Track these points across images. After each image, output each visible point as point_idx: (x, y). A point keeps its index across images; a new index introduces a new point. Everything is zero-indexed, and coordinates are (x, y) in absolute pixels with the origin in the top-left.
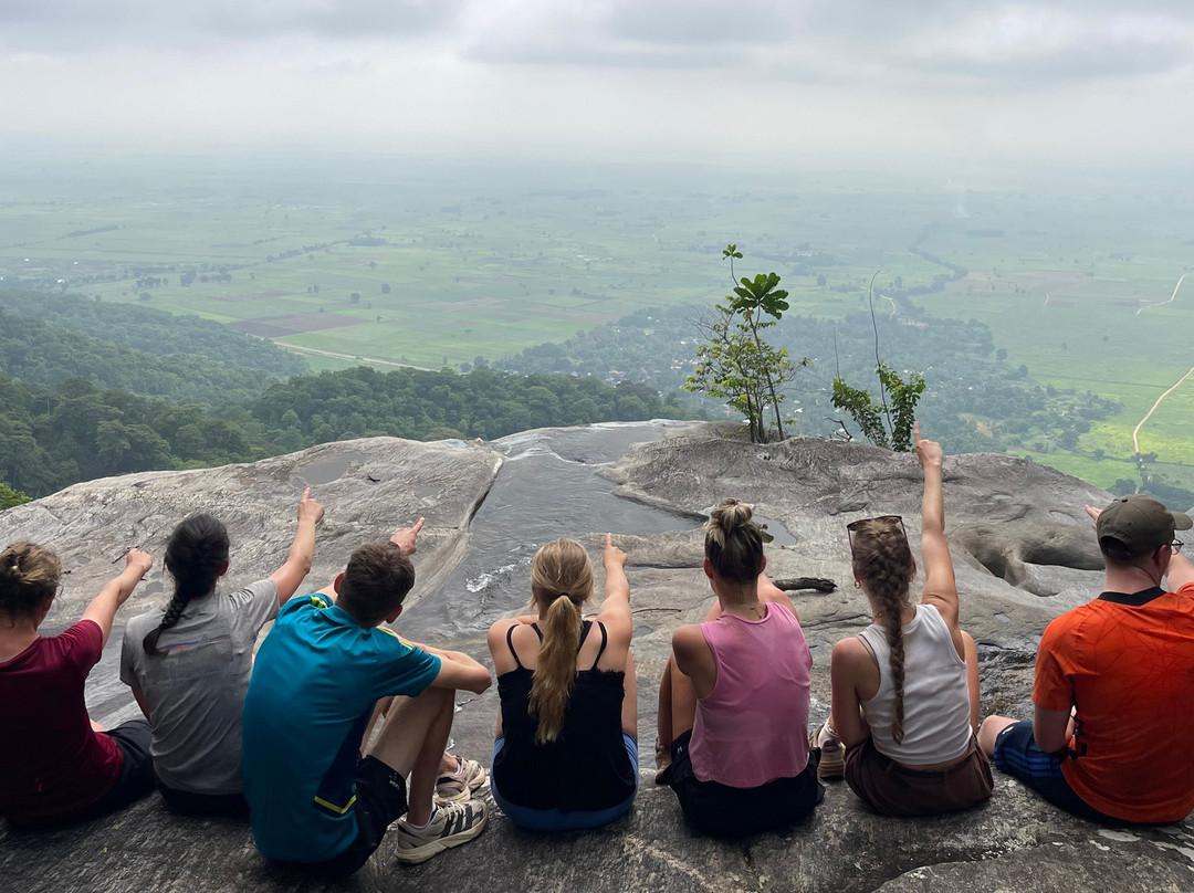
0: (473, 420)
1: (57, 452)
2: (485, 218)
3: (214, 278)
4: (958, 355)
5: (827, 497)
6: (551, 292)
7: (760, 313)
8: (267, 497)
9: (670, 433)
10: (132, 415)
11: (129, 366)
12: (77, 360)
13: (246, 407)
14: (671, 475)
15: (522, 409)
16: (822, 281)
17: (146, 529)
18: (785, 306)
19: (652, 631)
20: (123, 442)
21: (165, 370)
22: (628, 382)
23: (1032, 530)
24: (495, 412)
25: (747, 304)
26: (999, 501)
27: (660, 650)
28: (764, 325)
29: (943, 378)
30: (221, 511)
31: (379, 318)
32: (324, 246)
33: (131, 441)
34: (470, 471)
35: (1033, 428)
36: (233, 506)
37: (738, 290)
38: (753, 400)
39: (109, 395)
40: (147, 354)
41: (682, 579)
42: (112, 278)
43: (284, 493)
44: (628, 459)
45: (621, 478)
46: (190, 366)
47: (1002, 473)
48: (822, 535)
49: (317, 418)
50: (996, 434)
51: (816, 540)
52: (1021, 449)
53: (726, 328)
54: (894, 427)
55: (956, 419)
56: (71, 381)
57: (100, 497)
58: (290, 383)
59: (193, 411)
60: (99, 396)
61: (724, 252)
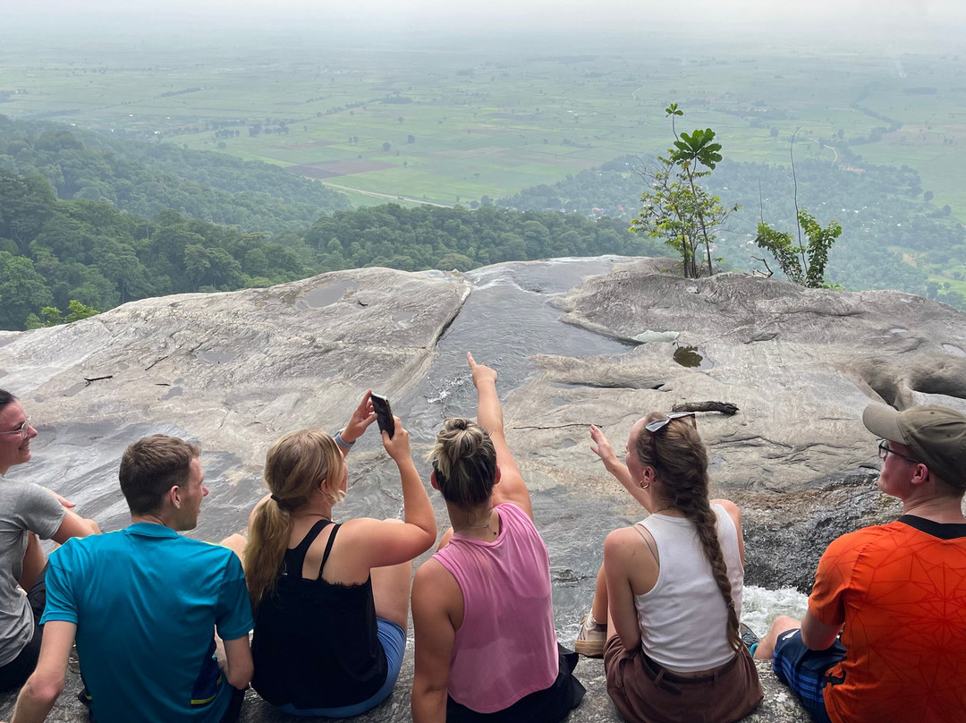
0: (479, 248)
1: (154, 269)
2: (493, 80)
3: (275, 130)
4: (890, 196)
5: (743, 327)
6: (546, 142)
7: (696, 165)
8: (274, 317)
9: (616, 267)
10: (211, 241)
11: (209, 201)
12: (169, 197)
13: (300, 235)
14: (612, 304)
15: (520, 240)
16: (774, 133)
17: (175, 342)
18: (719, 158)
19: (576, 443)
20: (204, 262)
21: (237, 204)
22: (608, 218)
23: (924, 361)
24: (498, 241)
25: (684, 156)
26: (895, 334)
27: (579, 461)
28: (699, 175)
29: (875, 216)
30: (236, 328)
31: (405, 164)
32: (362, 104)
33: (211, 262)
34: (440, 299)
35: (952, 260)
36: (246, 325)
37: (678, 144)
38: (687, 240)
39: (193, 224)
40: (224, 192)
41: (607, 398)
42: (196, 130)
43: (289, 315)
44: (577, 290)
45: (569, 306)
46: (257, 202)
47: (899, 309)
48: (735, 361)
49: (355, 245)
50: (919, 264)
51: (729, 365)
52: (940, 277)
53: (667, 178)
54: (809, 266)
55: (885, 251)
56: (164, 212)
57: (143, 314)
58: (335, 217)
59: (258, 238)
60: (186, 224)
61: (667, 110)
